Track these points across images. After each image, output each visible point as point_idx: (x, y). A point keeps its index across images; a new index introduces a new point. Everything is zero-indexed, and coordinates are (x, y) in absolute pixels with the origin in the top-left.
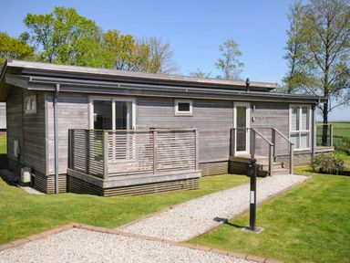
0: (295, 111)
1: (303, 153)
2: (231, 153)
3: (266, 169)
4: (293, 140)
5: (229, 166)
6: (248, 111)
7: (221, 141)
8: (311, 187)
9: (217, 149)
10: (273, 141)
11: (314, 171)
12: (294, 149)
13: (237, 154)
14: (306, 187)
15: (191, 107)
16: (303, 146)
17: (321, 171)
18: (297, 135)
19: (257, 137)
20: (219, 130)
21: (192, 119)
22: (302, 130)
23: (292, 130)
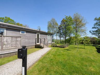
0: (49, 36)
1: (50, 43)
2: (36, 43)
3: (43, 47)
4: (48, 41)
5: (35, 46)
6: (40, 35)
7: (33, 41)
8: (52, 51)
9: (32, 43)
10: (45, 41)
11: (52, 46)
12: (49, 43)
13: (37, 44)
14: (51, 51)
15: (25, 33)
16: (50, 42)
17: (53, 47)
18: (49, 40)
19: (41, 40)
20: (33, 38)
21: (25, 36)
22: (50, 39)
23: (48, 39)
